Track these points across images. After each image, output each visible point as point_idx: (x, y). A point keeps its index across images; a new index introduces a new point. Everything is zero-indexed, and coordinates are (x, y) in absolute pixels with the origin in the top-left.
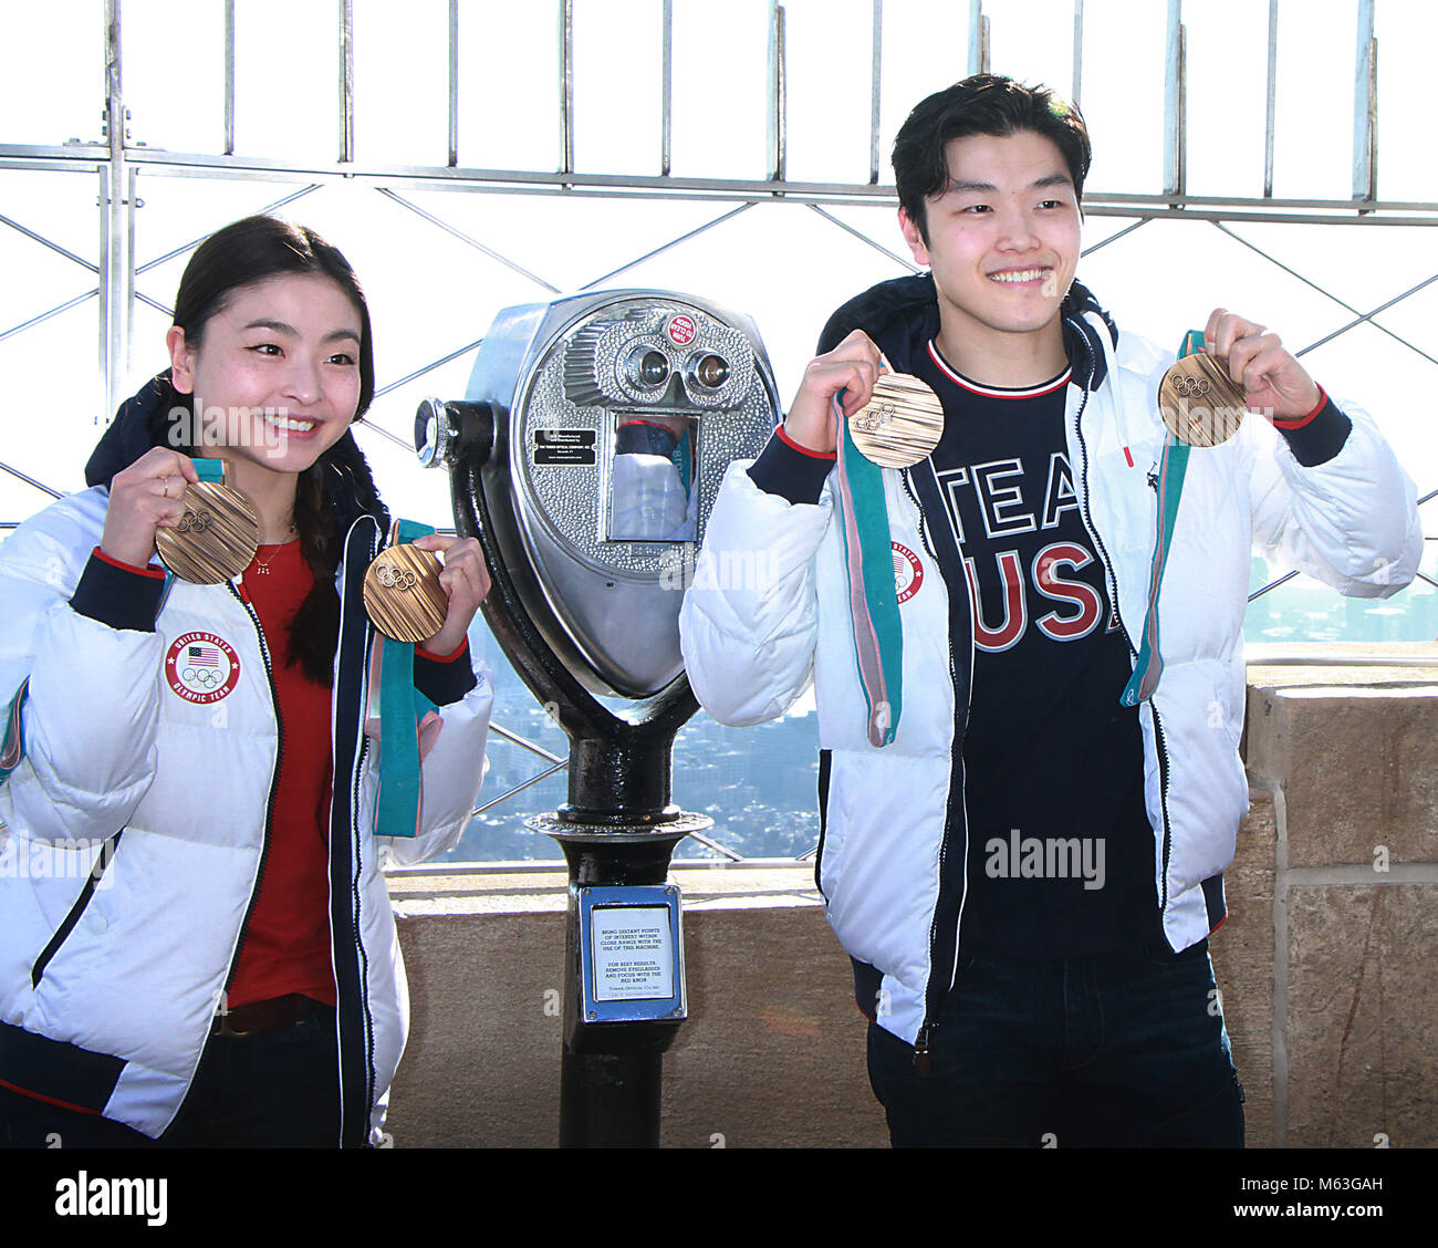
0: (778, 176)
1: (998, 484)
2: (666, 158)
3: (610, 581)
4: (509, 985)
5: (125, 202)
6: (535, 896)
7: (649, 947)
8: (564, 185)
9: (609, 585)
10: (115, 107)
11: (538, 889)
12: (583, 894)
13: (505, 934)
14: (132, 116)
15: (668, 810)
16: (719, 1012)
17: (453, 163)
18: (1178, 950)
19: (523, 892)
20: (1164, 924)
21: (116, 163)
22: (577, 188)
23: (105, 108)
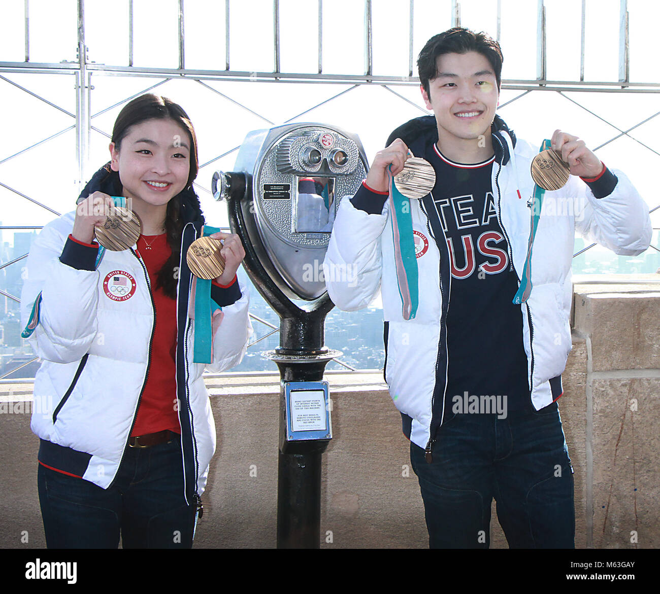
0: (369, 73)
1: (462, 206)
2: (320, 66)
3: (297, 250)
4: (255, 425)
5: (86, 87)
6: (266, 386)
7: (315, 408)
8: (276, 78)
9: (297, 251)
10: (82, 46)
11: (268, 383)
12: (287, 385)
13: (253, 403)
14: (89, 50)
15: (323, 349)
16: (347, 436)
17: (228, 69)
18: (537, 410)
19: (261, 384)
20: (532, 398)
21: (83, 70)
22: (281, 79)
23: (78, 47)
